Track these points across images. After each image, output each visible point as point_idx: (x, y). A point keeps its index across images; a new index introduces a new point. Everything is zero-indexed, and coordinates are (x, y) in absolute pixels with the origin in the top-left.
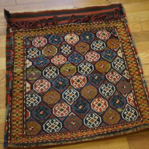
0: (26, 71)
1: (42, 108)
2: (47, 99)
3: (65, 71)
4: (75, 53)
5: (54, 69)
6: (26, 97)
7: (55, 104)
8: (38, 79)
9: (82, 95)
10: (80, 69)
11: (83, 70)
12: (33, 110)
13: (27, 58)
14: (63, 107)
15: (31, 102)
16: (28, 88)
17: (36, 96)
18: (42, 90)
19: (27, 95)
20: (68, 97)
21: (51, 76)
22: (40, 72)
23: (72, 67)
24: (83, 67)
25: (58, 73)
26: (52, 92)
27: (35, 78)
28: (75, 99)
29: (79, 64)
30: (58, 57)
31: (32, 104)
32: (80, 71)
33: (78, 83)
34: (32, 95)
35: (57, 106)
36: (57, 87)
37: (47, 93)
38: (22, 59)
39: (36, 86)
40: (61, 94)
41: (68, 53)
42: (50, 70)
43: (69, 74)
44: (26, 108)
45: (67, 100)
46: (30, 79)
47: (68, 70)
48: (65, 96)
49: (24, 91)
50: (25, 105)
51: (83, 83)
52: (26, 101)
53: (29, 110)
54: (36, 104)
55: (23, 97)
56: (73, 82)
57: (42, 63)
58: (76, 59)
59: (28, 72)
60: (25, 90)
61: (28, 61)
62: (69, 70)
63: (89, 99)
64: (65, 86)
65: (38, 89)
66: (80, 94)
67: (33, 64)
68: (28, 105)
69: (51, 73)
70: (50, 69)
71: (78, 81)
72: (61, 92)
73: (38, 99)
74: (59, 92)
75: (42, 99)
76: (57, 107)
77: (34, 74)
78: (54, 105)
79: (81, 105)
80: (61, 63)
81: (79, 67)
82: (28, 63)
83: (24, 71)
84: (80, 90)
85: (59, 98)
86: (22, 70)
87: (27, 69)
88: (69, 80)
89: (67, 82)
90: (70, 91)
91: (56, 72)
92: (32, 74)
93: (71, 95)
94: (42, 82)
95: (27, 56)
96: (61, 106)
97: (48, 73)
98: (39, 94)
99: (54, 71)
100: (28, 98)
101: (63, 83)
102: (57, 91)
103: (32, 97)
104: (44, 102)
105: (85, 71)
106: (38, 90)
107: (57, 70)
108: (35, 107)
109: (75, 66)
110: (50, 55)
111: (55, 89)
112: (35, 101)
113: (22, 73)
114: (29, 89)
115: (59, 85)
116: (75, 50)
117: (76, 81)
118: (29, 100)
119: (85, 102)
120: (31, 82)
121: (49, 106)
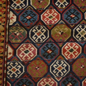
0: (9, 29)
1: (24, 81)
2: (31, 71)
3: (56, 34)
4: (73, 7)
5: (44, 30)
6: (7, 66)
7: (41, 78)
8: (22, 43)
9: (74, 70)
10: (76, 33)
11: (79, 36)
12: (15, 82)
13: (11, 10)
14: (50, 83)
15: (13, 72)
16: (10, 53)
17: (19, 64)
18: (26, 57)
19: (8, 63)
20: (57, 71)
21: (39, 40)
22: (26, 32)
23: (67, 29)
24: (80, 31)
25: (48, 37)
26: (38, 62)
27: (19, 41)
28: (64, 74)
29: (76, 25)
30: (51, 12)
31: (14, 75)
32: (75, 36)
33: (71, 53)
34: (14, 63)
35: (43, 80)
36: (44, 56)
37: (33, 63)
38: (5, 10)
39: (20, 52)
40: (49, 66)
41: (64, 7)
42: (39, 31)
43: (61, 38)
44: (7, 79)
45: (55, 74)
46: (14, 41)
47: (60, 33)
48: (53, 69)
49: (5, 57)
50: (5, 75)
51: (76, 54)
52: (7, 70)
53: (9, 82)
54: (19, 75)
55: (4, 65)
56: (65, 51)
57: (29, 19)
58: (72, 18)
59: (11, 31)
60: (7, 56)
61: (11, 14)
62: (62, 33)
63: (81, 77)
64: (55, 55)
65: (22, 56)
66: (71, 69)
67: (17, 19)
68: (9, 76)
69: (39, 34)
70: (39, 29)
71: (71, 50)
72: (49, 63)
73: (21, 69)
74: (46, 63)
75: (26, 70)
76: (42, 82)
77: (18, 34)
78: (39, 79)
79: (70, 82)
80: (53, 22)
81: (75, 30)
82: (12, 18)
83: (6, 29)
84: (72, 62)
85: (46, 71)
86: (3, 29)
87: (10, 26)
88: (60, 48)
89: (57, 51)
90: (60, 63)
91: (46, 34)
92: (16, 34)
93: (60, 68)
94: (27, 47)
95: (10, 5)
96: (47, 81)
97: (36, 34)
98: (23, 63)
99: (43, 32)
100: (9, 67)
101: (53, 51)
102: (44, 61)
103: (14, 65)
104: (28, 74)
105: (82, 36)
106: (21, 58)
107: (47, 31)
108: (17, 79)
109: (70, 28)
110: (40, 7)
111: (42, 58)
112: (18, 71)
113: (3, 31)
114: (11, 55)
115: (47, 54)
116: (73, 3)
117: (68, 51)
118: (10, 68)
119: (75, 79)
120: (13, 45)
121: (33, 80)
